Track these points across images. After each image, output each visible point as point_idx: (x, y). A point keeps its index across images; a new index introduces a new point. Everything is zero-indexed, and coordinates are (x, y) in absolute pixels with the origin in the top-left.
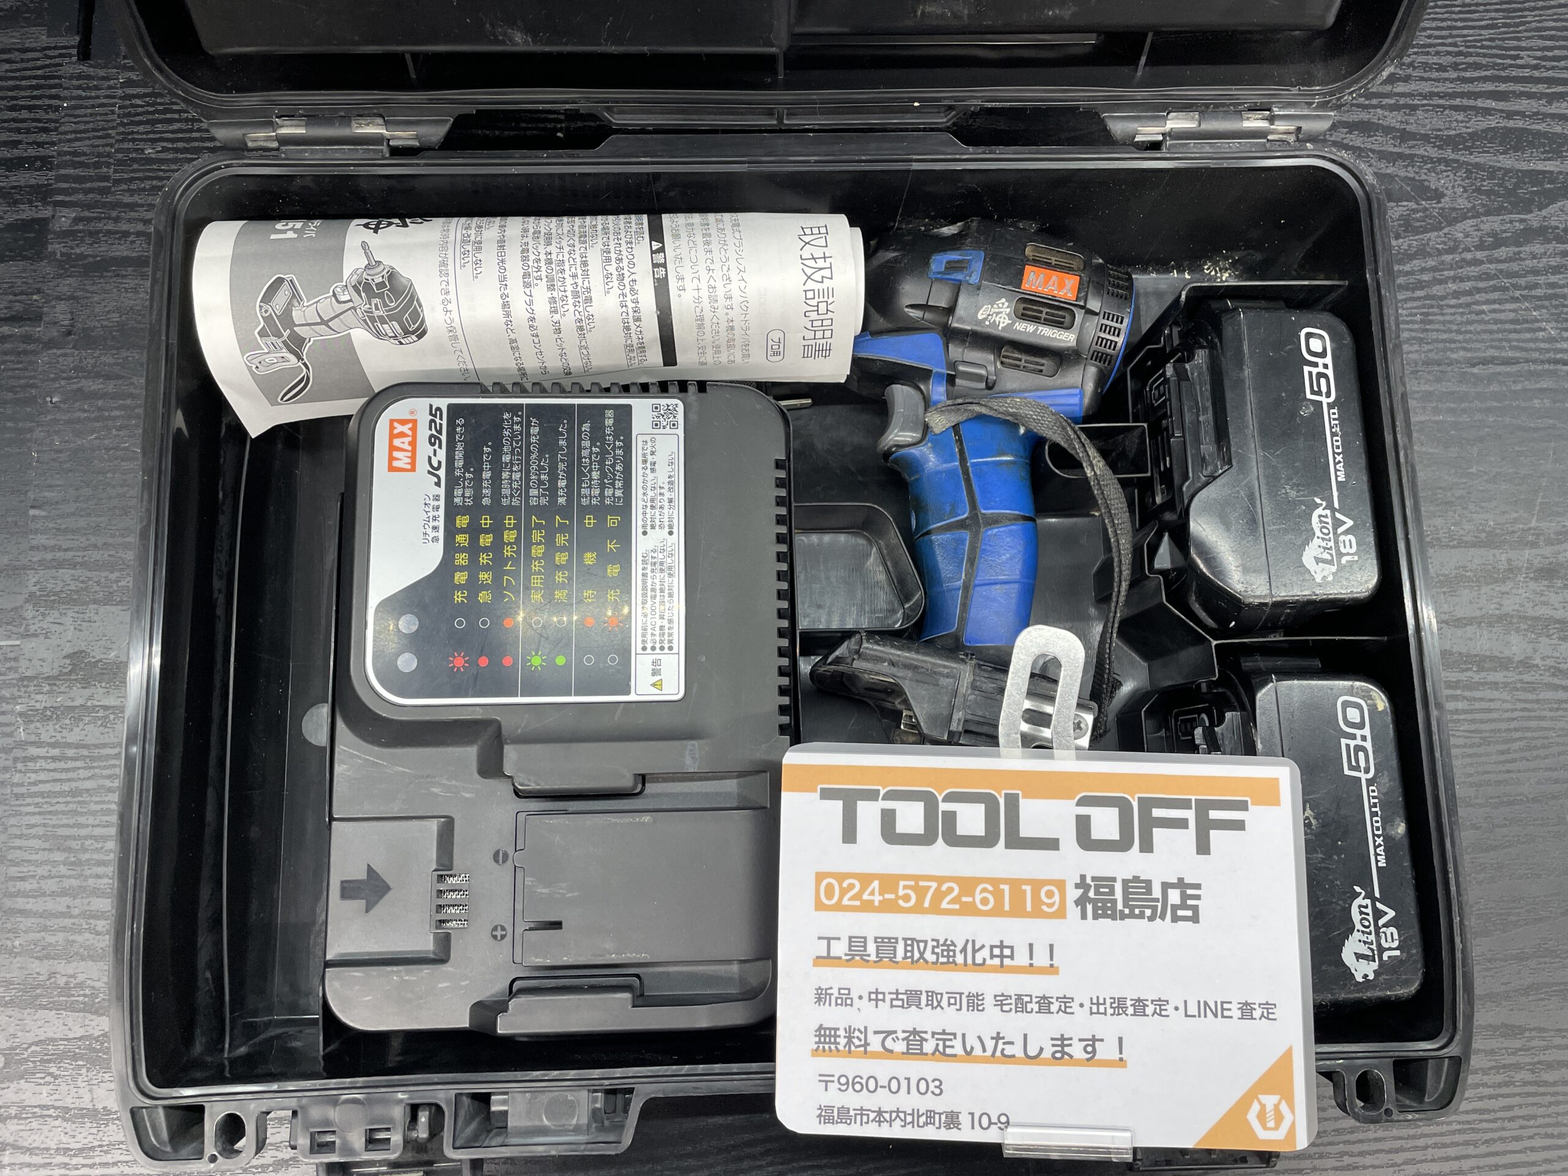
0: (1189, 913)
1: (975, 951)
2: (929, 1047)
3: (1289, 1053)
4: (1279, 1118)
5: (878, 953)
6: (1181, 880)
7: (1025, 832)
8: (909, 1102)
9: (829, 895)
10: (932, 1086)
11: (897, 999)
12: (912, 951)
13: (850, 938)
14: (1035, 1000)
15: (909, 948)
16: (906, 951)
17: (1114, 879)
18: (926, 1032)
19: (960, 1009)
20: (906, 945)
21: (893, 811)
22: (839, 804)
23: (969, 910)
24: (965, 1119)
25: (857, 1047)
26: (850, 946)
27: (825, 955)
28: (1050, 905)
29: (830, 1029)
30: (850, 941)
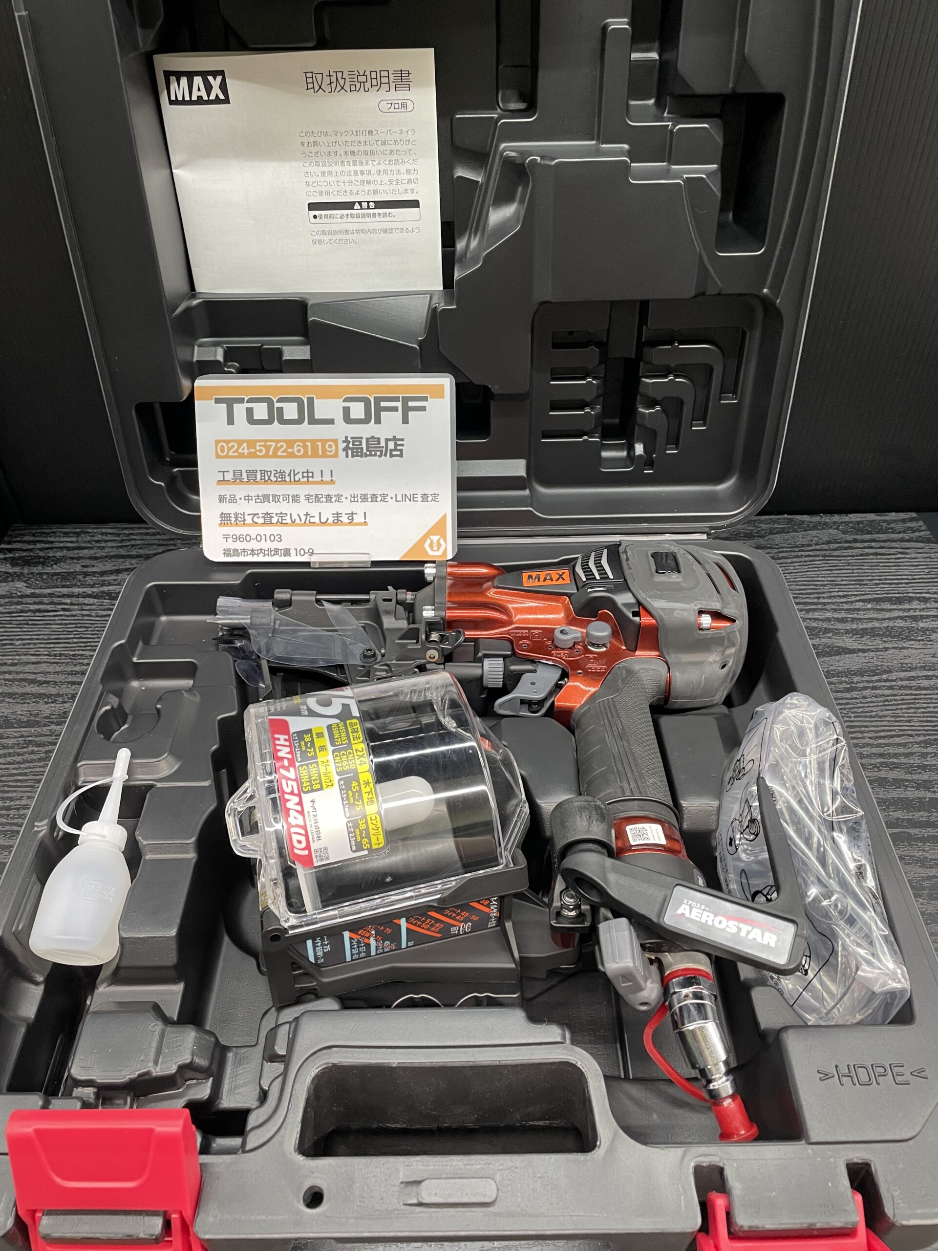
0: (398, 453)
1: (295, 475)
2: (274, 520)
3: (445, 518)
4: (439, 545)
5: (248, 478)
6: (394, 437)
8: (265, 545)
9: (223, 451)
10: (277, 538)
11: (258, 499)
12: (264, 476)
13: (234, 471)
14: (324, 496)
16: (261, 476)
17: (362, 438)
18: (273, 514)
19: (289, 502)
20: (261, 473)
21: (252, 408)
22: (224, 405)
23: (292, 455)
24: (293, 552)
25: (240, 521)
26: (234, 475)
27: (222, 479)
28: (331, 452)
29: (227, 514)
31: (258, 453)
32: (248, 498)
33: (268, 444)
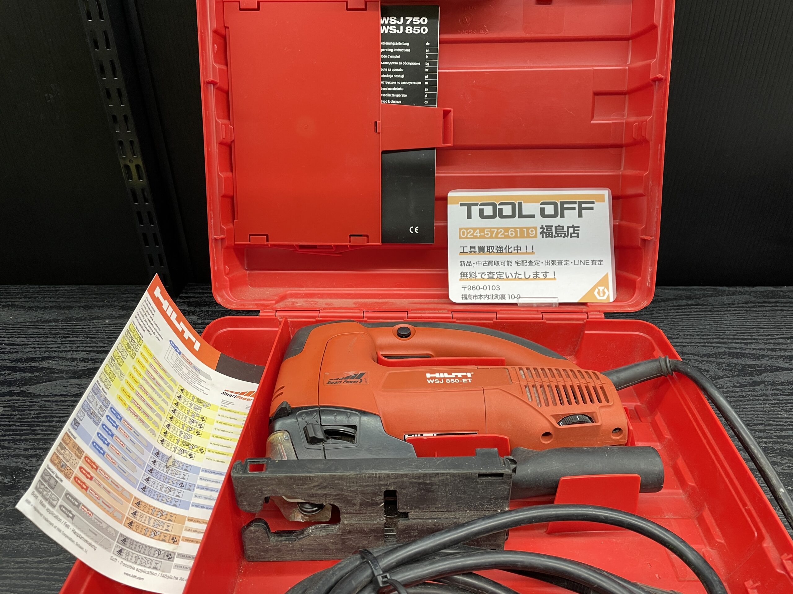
0: (576, 235)
1: (509, 249)
2: (495, 277)
3: (607, 275)
4: (604, 293)
5: (479, 250)
6: (573, 225)
8: (489, 292)
9: (463, 234)
10: (496, 288)
11: (485, 263)
13: (470, 246)
14: (528, 262)
16: (488, 250)
17: (552, 226)
18: (494, 273)
19: (505, 266)
22: (466, 207)
23: (507, 237)
24: (507, 297)
25: (473, 277)
26: (470, 249)
27: (463, 252)
28: (532, 234)
29: (465, 273)
32: (479, 263)
33: (492, 230)
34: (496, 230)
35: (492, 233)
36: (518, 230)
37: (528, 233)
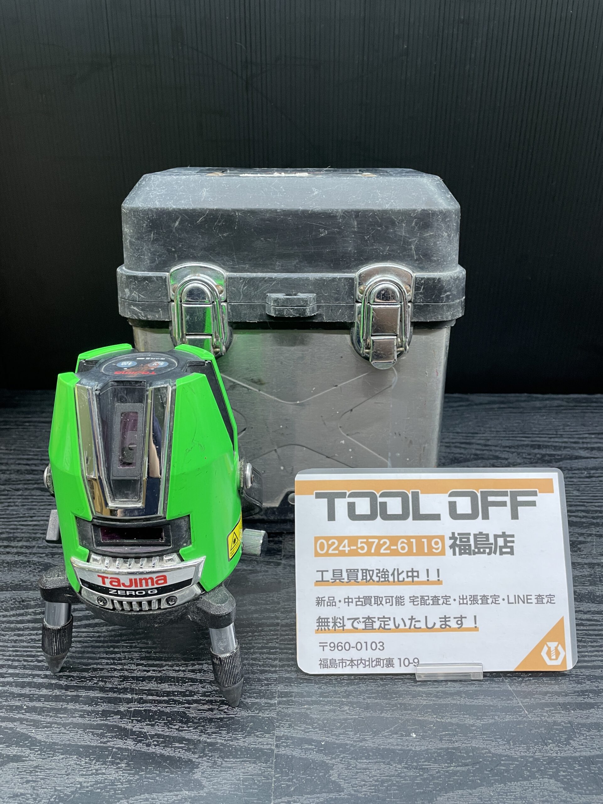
0: (508, 550)
1: (399, 574)
2: (376, 625)
3: (562, 620)
4: (558, 654)
5: (348, 578)
6: (504, 533)
7: (423, 511)
8: (366, 654)
9: (322, 548)
10: (378, 645)
11: (359, 601)
12: (366, 576)
13: (333, 570)
14: (430, 598)
15: (364, 574)
16: (363, 576)
17: (469, 534)
18: (375, 618)
19: (392, 605)
20: (363, 573)
21: (354, 503)
22: (325, 500)
23: (395, 553)
24: (396, 662)
25: (338, 627)
26: (334, 575)
27: (321, 580)
28: (438, 549)
29: (324, 619)
30: (334, 572)
31: (359, 550)
32: (348, 601)
33: (370, 540)
34: (376, 541)
35: (370, 545)
36: (414, 541)
37: (430, 547)
